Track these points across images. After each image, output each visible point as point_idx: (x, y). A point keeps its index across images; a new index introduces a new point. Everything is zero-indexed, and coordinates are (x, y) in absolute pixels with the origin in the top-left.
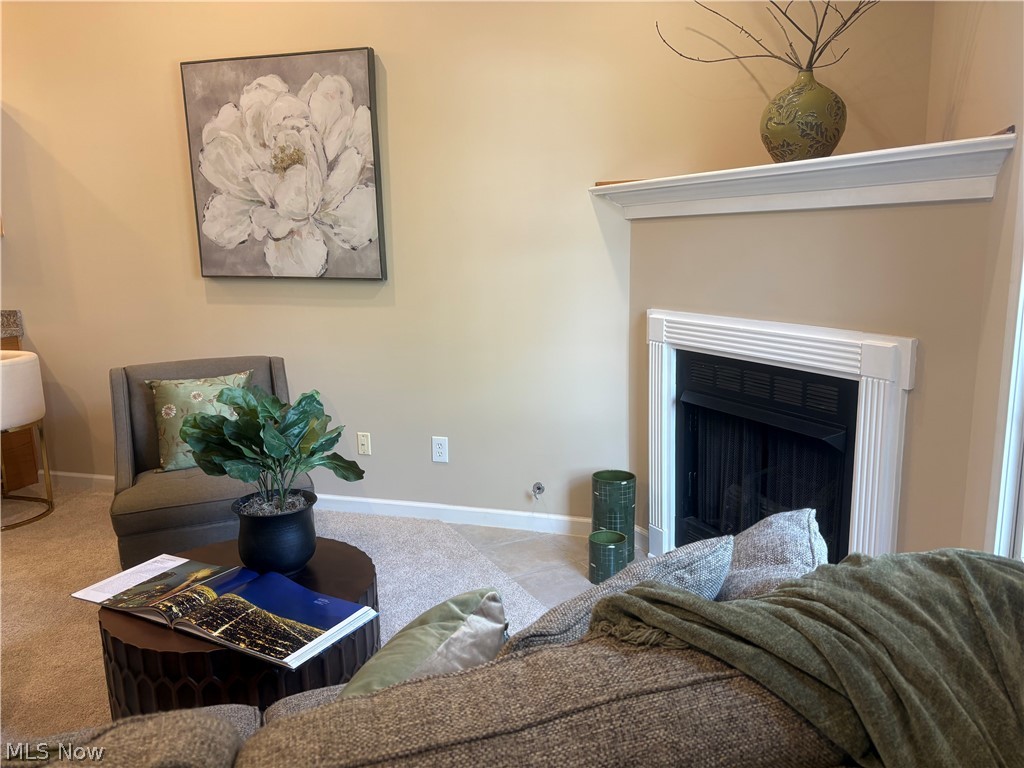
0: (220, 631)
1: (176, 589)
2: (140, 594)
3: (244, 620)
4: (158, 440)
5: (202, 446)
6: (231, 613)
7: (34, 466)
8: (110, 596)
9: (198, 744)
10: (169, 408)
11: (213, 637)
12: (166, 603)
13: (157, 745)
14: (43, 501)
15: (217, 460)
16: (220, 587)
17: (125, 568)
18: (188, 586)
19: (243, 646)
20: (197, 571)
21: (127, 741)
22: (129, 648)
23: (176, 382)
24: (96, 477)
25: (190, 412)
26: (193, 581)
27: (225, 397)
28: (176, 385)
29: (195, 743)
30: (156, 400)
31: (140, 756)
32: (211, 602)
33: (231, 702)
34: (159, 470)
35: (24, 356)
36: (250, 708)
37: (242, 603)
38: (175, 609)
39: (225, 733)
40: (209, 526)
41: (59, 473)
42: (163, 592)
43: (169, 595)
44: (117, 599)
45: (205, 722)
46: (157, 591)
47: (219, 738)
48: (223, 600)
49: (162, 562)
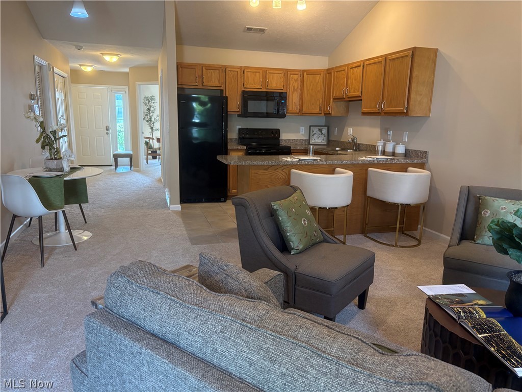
0: (482, 335)
1: (465, 304)
2: (447, 299)
3: (497, 336)
4: (476, 227)
5: (498, 236)
6: (491, 329)
7: (417, 223)
8: (434, 294)
9: (451, 385)
10: (487, 212)
11: (478, 337)
12: (458, 309)
13: (433, 374)
14: (417, 239)
15: (505, 246)
16: (489, 313)
17: (444, 283)
18: (472, 305)
19: (493, 349)
20: (479, 300)
21: (420, 364)
22: (436, 322)
23: (494, 198)
24: (442, 235)
25: (497, 217)
26: (475, 304)
27: (519, 213)
28: (493, 200)
29: (450, 384)
30: (480, 206)
31: (424, 374)
32: (482, 319)
33: (479, 375)
34: (473, 242)
35: (426, 173)
36: (487, 383)
37: (499, 327)
38: (462, 314)
39: (466, 388)
40: (492, 279)
41: (427, 229)
42: (459, 303)
43: (461, 306)
44: (436, 297)
45: (458, 377)
46: (456, 301)
47: (462, 388)
48: (489, 321)
49: (462, 288)
